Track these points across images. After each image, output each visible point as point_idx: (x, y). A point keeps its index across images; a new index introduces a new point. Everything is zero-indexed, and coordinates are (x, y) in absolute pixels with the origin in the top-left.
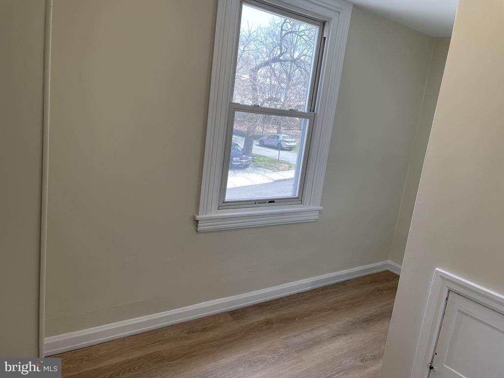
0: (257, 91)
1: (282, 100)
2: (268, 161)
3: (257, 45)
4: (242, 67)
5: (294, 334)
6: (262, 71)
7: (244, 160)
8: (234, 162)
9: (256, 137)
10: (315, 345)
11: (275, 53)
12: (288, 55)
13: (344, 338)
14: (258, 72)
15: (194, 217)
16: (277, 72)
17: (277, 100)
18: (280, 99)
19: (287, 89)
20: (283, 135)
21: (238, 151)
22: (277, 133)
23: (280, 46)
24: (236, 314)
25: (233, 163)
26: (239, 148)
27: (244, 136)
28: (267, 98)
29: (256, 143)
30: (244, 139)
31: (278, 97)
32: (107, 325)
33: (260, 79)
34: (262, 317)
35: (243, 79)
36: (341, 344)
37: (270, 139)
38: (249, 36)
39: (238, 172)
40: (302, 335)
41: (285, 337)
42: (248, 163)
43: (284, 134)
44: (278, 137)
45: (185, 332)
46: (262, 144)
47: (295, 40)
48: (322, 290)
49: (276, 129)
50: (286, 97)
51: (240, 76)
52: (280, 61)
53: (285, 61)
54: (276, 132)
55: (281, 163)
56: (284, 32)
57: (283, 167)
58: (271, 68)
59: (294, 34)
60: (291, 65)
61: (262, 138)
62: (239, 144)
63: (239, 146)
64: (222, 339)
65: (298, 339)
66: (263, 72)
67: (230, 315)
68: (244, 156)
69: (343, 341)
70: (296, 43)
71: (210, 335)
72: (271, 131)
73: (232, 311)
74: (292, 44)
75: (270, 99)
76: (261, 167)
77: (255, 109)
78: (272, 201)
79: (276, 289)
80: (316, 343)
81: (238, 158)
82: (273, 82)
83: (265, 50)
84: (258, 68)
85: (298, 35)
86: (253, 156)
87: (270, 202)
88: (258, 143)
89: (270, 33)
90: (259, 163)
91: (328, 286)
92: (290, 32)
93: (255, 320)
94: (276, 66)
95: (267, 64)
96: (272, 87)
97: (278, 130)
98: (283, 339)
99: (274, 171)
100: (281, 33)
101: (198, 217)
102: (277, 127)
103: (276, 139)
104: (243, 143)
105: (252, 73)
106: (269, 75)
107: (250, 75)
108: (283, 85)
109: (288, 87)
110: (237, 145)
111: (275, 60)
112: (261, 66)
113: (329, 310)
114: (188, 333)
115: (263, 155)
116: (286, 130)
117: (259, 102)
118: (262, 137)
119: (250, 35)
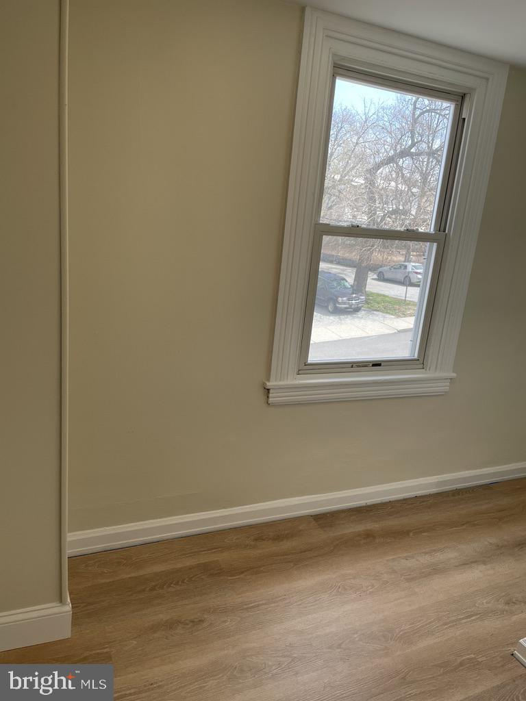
0: (375, 201)
1: (413, 212)
2: (390, 302)
3: (378, 133)
4: (353, 168)
5: (405, 555)
6: (385, 170)
7: (353, 302)
8: (339, 303)
9: (373, 268)
10: (436, 574)
11: (404, 143)
12: (424, 146)
13: (482, 567)
14: (378, 172)
15: (264, 384)
16: (405, 172)
17: (406, 212)
18: (410, 210)
19: (422, 196)
20: (414, 264)
21: (345, 288)
22: (405, 262)
23: (412, 132)
24: (324, 520)
25: (338, 305)
26: (347, 284)
27: (355, 267)
28: (391, 209)
29: (372, 276)
30: (355, 270)
31: (407, 207)
32: (151, 521)
33: (380, 182)
34: (360, 528)
35: (356, 184)
36: (477, 575)
37: (393, 270)
38: (365, 122)
39: (347, 318)
40: (418, 558)
41: (391, 558)
42: (360, 305)
43: (414, 262)
44: (406, 267)
45: (252, 538)
46: (382, 278)
47: (436, 122)
48: (453, 495)
49: (402, 254)
50: (419, 208)
51: (352, 181)
52: (411, 155)
53: (419, 154)
54: (403, 259)
55: (409, 304)
56: (418, 112)
57: (411, 311)
58: (397, 166)
59: (433, 114)
60: (428, 159)
61: (380, 269)
62: (347, 279)
63: (347, 281)
64: (301, 552)
65: (411, 563)
66: (384, 172)
67: (314, 520)
68: (354, 295)
69: (481, 571)
70: (437, 126)
71: (286, 545)
72: (395, 259)
73: (317, 515)
74: (429, 128)
75: (395, 212)
76: (378, 311)
77: (354, 231)
78: (377, 364)
79: (384, 489)
80: (436, 570)
81: (345, 299)
82: (400, 186)
83: (389, 140)
84: (378, 166)
85: (440, 115)
86: (368, 295)
87: (374, 365)
88: (375, 277)
89: (397, 114)
90: (377, 305)
91: (465, 489)
92: (427, 111)
93: (351, 530)
94: (406, 162)
95: (390, 160)
96: (398, 193)
97: (406, 256)
98: (387, 560)
99: (399, 316)
100: (414, 114)
101: (269, 384)
102: (404, 253)
103: (402, 270)
104: (354, 276)
105: (368, 175)
106: (394, 176)
107: (366, 179)
108: (414, 190)
109: (423, 194)
110: (344, 279)
111: (404, 153)
112: (382, 164)
113: (463, 525)
114: (256, 540)
115: (382, 293)
116: (417, 256)
117: (378, 217)
118: (381, 267)
119: (366, 120)
